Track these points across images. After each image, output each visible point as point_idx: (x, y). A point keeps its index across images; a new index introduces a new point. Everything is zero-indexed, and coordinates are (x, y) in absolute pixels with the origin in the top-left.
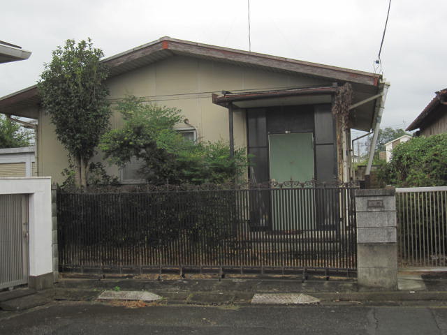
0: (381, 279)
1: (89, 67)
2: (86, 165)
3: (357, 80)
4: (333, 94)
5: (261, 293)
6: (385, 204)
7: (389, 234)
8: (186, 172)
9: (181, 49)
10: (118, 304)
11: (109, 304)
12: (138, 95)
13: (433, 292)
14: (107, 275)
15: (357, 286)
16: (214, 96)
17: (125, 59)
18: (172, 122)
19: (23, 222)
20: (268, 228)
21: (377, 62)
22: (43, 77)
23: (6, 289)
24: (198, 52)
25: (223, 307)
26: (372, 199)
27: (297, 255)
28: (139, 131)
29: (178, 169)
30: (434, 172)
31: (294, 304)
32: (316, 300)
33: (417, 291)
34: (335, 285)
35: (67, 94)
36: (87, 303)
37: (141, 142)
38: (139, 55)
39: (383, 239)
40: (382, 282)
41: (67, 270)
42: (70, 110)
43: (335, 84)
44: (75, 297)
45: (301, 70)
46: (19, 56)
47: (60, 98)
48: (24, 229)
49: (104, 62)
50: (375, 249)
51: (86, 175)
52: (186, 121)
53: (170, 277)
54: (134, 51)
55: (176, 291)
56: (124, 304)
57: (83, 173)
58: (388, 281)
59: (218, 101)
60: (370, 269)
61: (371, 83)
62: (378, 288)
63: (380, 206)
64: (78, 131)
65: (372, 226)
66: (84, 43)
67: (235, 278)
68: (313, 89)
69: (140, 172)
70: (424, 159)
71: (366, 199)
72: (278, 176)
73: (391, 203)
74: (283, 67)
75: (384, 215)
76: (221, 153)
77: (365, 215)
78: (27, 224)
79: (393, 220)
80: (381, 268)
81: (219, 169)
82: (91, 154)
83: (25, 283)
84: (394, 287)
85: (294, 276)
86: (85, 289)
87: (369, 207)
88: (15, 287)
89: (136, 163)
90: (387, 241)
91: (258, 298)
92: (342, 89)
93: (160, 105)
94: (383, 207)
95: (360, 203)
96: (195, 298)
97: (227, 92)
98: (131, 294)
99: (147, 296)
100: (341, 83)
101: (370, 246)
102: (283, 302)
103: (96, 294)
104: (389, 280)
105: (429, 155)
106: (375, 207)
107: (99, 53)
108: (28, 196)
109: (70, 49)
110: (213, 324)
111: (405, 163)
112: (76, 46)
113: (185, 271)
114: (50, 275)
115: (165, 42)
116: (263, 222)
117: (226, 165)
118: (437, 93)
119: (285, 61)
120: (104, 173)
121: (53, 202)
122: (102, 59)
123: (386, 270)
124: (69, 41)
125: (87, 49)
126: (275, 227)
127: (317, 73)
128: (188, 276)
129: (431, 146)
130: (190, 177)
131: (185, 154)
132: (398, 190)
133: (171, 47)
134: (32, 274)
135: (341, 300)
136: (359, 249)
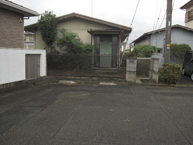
0: (132, 80)
1: (52, 19)
2: (50, 47)
4: (119, 32)
5: (102, 82)
6: (134, 61)
7: (135, 69)
9: (78, 16)
10: (65, 84)
11: (63, 84)
12: (65, 28)
13: (144, 84)
14: (60, 77)
15: (126, 81)
16: (88, 30)
17: (62, 18)
18: (75, 37)
20: (99, 66)
21: (131, 24)
22: (38, 21)
23: (34, 80)
24: (83, 18)
25: (93, 85)
26: (131, 60)
27: (108, 73)
28: (67, 38)
29: (77, 49)
30: (145, 54)
31: (111, 85)
32: (116, 84)
33: (140, 83)
34: (120, 81)
36: (56, 83)
37: (68, 42)
38: (66, 17)
39: (133, 70)
40: (132, 81)
41: (49, 75)
42: (47, 31)
43: (120, 29)
44: (53, 82)
45: (111, 25)
46: (37, 15)
47: (44, 28)
49: (57, 18)
50: (131, 72)
51: (50, 50)
52: (78, 37)
53: (77, 78)
55: (79, 81)
56: (67, 84)
58: (133, 80)
59: (89, 32)
60: (129, 77)
61: (129, 30)
62: (131, 82)
63: (133, 62)
64: (49, 37)
65: (131, 67)
66: (50, 12)
67: (94, 78)
68: (114, 30)
69: (66, 50)
70: (142, 51)
71: (129, 60)
72: (102, 53)
73: (136, 61)
74: (106, 24)
75: (134, 64)
76: (88, 46)
77: (129, 64)
78: (39, 62)
79: (136, 66)
80: (132, 77)
81: (88, 50)
82: (52, 44)
83: (39, 78)
84: (135, 82)
85: (109, 78)
86: (55, 80)
87: (130, 62)
88: (36, 79)
89: (65, 47)
90: (134, 71)
91: (101, 83)
92: (122, 31)
93: (73, 32)
94: (134, 62)
95: (128, 61)
96: (85, 83)
97: (91, 29)
98: (68, 82)
99: (72, 82)
100: (122, 29)
101: (130, 72)
102: (108, 84)
103: (59, 81)
105: (144, 50)
107: (55, 15)
108: (40, 55)
109: (46, 14)
110: (93, 89)
111: (137, 51)
112: (48, 13)
113: (81, 76)
114: (45, 76)
115: (74, 14)
116: (97, 65)
117: (90, 49)
118: (144, 34)
119: (107, 22)
120: (55, 49)
121: (46, 57)
122: (56, 17)
124: (46, 11)
125: (51, 14)
126: (101, 66)
127: (115, 26)
128: (82, 77)
129: (144, 48)
130: (80, 52)
131: (79, 45)
132: (138, 58)
133: (76, 16)
134: (40, 76)
135: (122, 85)
136: (127, 72)
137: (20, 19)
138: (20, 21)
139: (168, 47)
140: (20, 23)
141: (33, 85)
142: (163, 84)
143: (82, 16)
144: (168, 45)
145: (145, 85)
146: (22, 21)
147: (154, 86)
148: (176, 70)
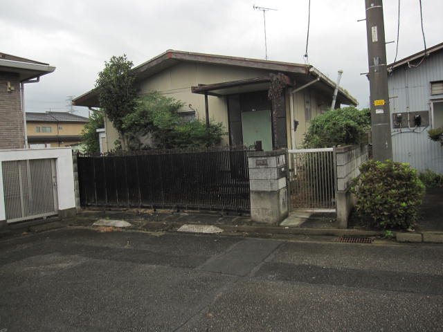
0: (266, 217)
3: (294, 70)
4: (269, 82)
6: (268, 163)
8: (176, 140)
9: (179, 57)
12: (158, 90)
15: (251, 222)
16: (192, 87)
17: (147, 66)
19: (53, 175)
21: (306, 56)
23: (42, 218)
24: (190, 58)
25: (155, 234)
26: (259, 159)
29: (171, 138)
31: (202, 233)
32: (221, 231)
33: (291, 227)
35: (109, 92)
36: (83, 227)
37: (144, 122)
38: (155, 63)
39: (266, 188)
40: (266, 219)
45: (255, 66)
48: (54, 179)
49: (135, 69)
50: (262, 195)
52: (190, 105)
54: (152, 61)
55: (141, 221)
57: (126, 142)
59: (196, 91)
60: (259, 210)
61: (304, 72)
62: (264, 223)
63: (265, 164)
65: (260, 178)
66: (121, 58)
71: (255, 159)
73: (273, 161)
74: (243, 64)
75: (268, 170)
77: (256, 170)
78: (56, 177)
79: (275, 174)
80: (266, 209)
81: (197, 138)
83: (56, 213)
84: (277, 224)
86: (92, 218)
87: (257, 165)
88: (48, 217)
90: (270, 190)
91: (183, 228)
94: (266, 164)
95: (251, 162)
96: (145, 226)
99: (122, 224)
101: (258, 193)
103: (94, 222)
104: (272, 219)
106: (263, 165)
107: (131, 64)
108: (55, 159)
115: (169, 53)
121: (74, 162)
122: (132, 68)
123: (270, 211)
124: (113, 57)
130: (180, 143)
133: (173, 57)
134: (61, 208)
135: (238, 231)
136: (251, 195)
137: (7, 85)
138: (10, 89)
139: (379, 107)
140: (10, 92)
141: (25, 233)
142: (365, 229)
143: (188, 54)
144: (377, 103)
145: (302, 234)
146: (13, 88)
147: (333, 235)
148: (398, 183)
